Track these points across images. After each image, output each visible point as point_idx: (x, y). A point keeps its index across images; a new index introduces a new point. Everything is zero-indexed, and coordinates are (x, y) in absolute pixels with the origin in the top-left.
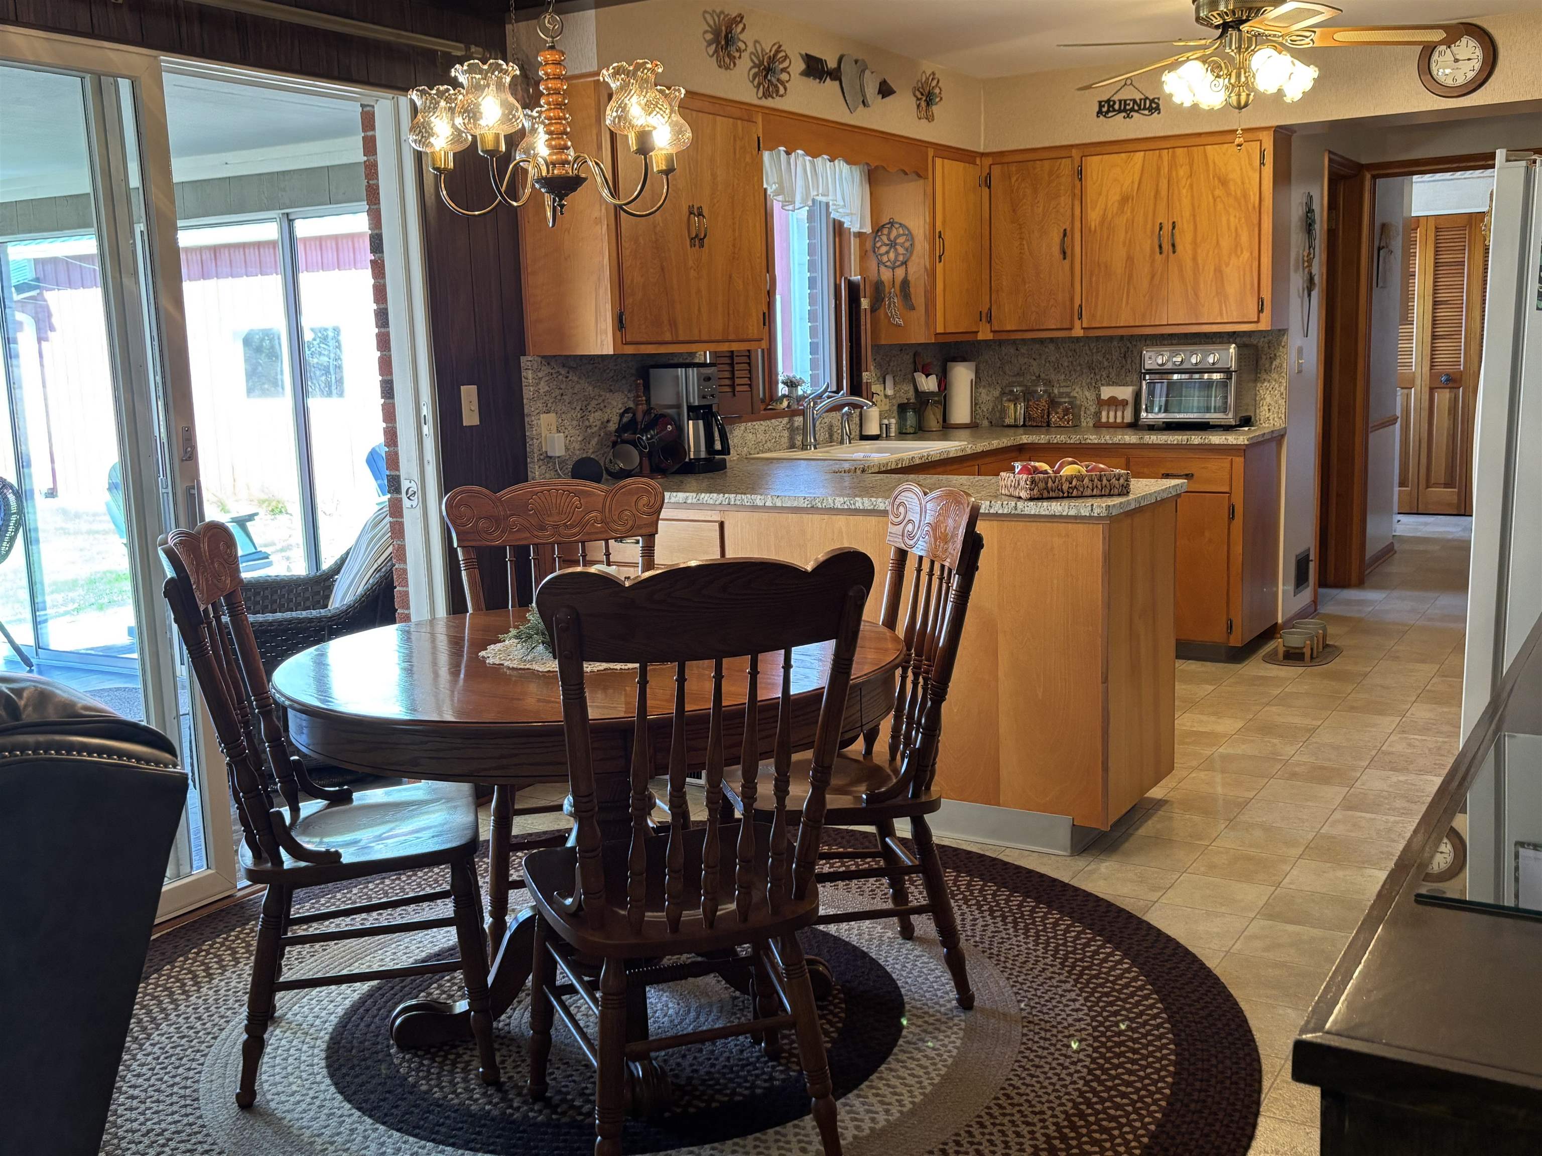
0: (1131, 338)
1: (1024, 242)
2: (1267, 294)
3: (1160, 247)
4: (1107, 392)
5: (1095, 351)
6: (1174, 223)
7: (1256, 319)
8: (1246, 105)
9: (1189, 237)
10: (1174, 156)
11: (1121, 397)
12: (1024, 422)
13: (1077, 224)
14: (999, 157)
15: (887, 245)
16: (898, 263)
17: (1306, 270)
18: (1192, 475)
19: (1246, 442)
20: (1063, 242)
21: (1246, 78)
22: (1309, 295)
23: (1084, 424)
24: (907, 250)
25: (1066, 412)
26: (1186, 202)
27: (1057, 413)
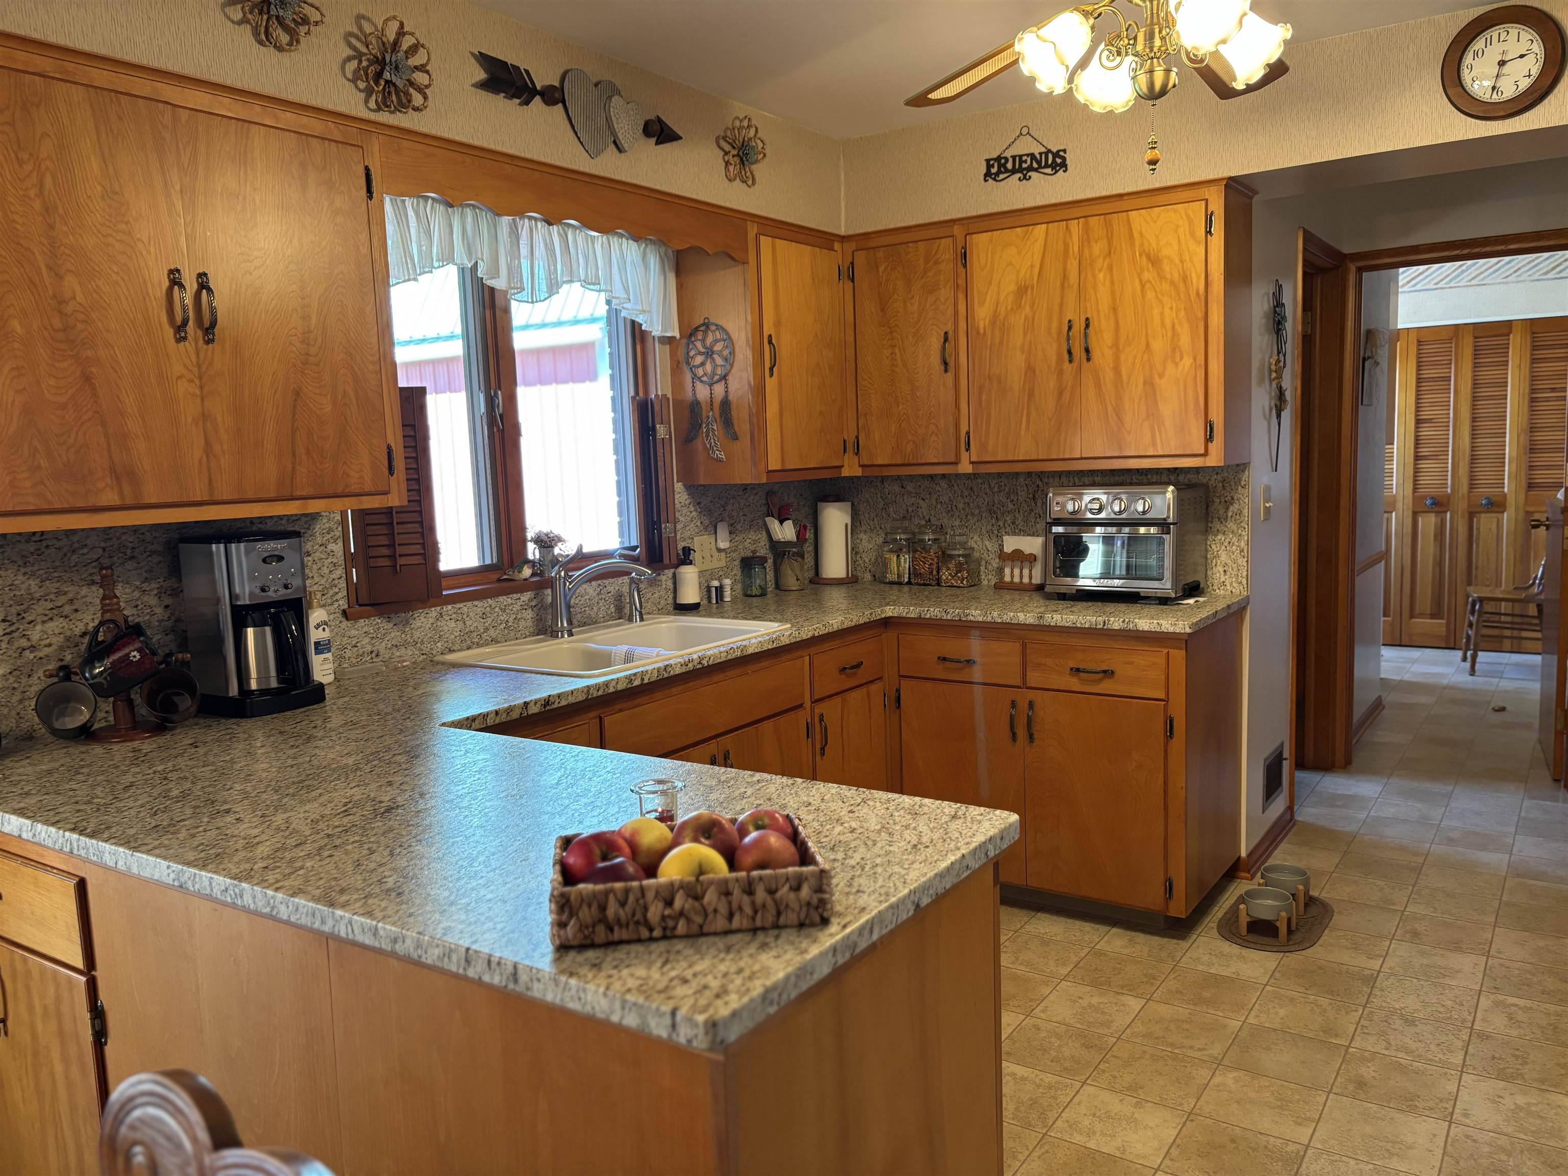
0: (1041, 475)
1: (897, 350)
2: (1217, 415)
3: (1070, 352)
4: (1011, 543)
5: (996, 489)
6: (1087, 319)
7: (1202, 451)
8: (1163, 92)
9: (1108, 338)
10: (1087, 229)
11: (1027, 550)
12: (909, 578)
13: (962, 325)
14: (863, 241)
15: (703, 354)
16: (717, 377)
17: (1274, 384)
18: (1113, 672)
19: (1188, 630)
20: (944, 348)
21: (1163, 39)
22: (1279, 416)
23: (985, 582)
24: (726, 360)
25: (959, 568)
26: (1103, 291)
27: (948, 569)
